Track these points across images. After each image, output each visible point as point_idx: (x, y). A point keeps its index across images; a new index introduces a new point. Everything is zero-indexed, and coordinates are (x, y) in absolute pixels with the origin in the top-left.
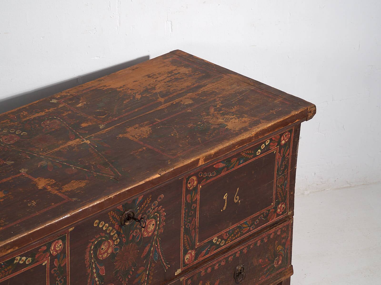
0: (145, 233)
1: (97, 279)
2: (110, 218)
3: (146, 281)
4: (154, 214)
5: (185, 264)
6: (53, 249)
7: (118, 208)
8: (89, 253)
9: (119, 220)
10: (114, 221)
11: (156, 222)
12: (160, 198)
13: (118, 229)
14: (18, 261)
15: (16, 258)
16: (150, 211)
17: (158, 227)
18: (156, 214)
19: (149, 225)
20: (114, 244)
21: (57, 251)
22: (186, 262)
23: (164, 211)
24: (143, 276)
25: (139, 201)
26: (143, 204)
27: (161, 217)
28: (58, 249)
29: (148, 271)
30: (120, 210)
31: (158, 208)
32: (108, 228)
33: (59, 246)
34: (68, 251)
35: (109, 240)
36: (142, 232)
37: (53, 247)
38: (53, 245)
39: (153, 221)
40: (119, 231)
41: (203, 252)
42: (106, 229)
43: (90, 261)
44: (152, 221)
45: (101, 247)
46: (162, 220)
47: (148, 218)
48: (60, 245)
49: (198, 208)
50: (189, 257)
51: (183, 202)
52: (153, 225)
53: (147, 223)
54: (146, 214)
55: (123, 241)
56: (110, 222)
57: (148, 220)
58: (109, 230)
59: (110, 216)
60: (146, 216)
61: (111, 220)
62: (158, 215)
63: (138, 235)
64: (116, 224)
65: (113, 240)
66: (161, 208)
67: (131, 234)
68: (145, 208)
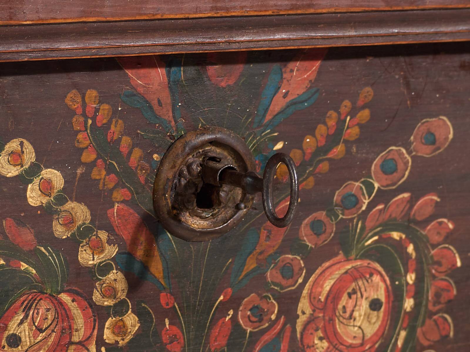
0: (321, 339)
2: (80, 136)
4: (384, 235)
7: (141, 90)
9: (142, 179)
10: (110, 170)
13: (134, 241)
16: (357, 202)
17: (403, 334)
18: (396, 235)
19: (350, 295)
20: (100, 342)
23: (450, 238)
25: (289, 98)
26: (314, 136)
27: (427, 273)
30: (156, 107)
31: (412, 202)
32: (61, 200)
35: (65, 298)
36: (299, 328)
39: (376, 278)
40: (140, 253)
42: (44, 201)
44: (371, 275)
45: (5, 328)
46: (437, 295)
52: (375, 305)
53: (337, 274)
54: (332, 213)
55: (165, 338)
56: (81, 163)
57: (341, 256)
58: (69, 222)
59: (77, 122)
60: (331, 229)
61: (88, 157)
62: (411, 249)
63: (266, 337)
64: (118, 195)
65: (92, 305)
66: (429, 210)
67: (223, 308)
68: (324, 167)
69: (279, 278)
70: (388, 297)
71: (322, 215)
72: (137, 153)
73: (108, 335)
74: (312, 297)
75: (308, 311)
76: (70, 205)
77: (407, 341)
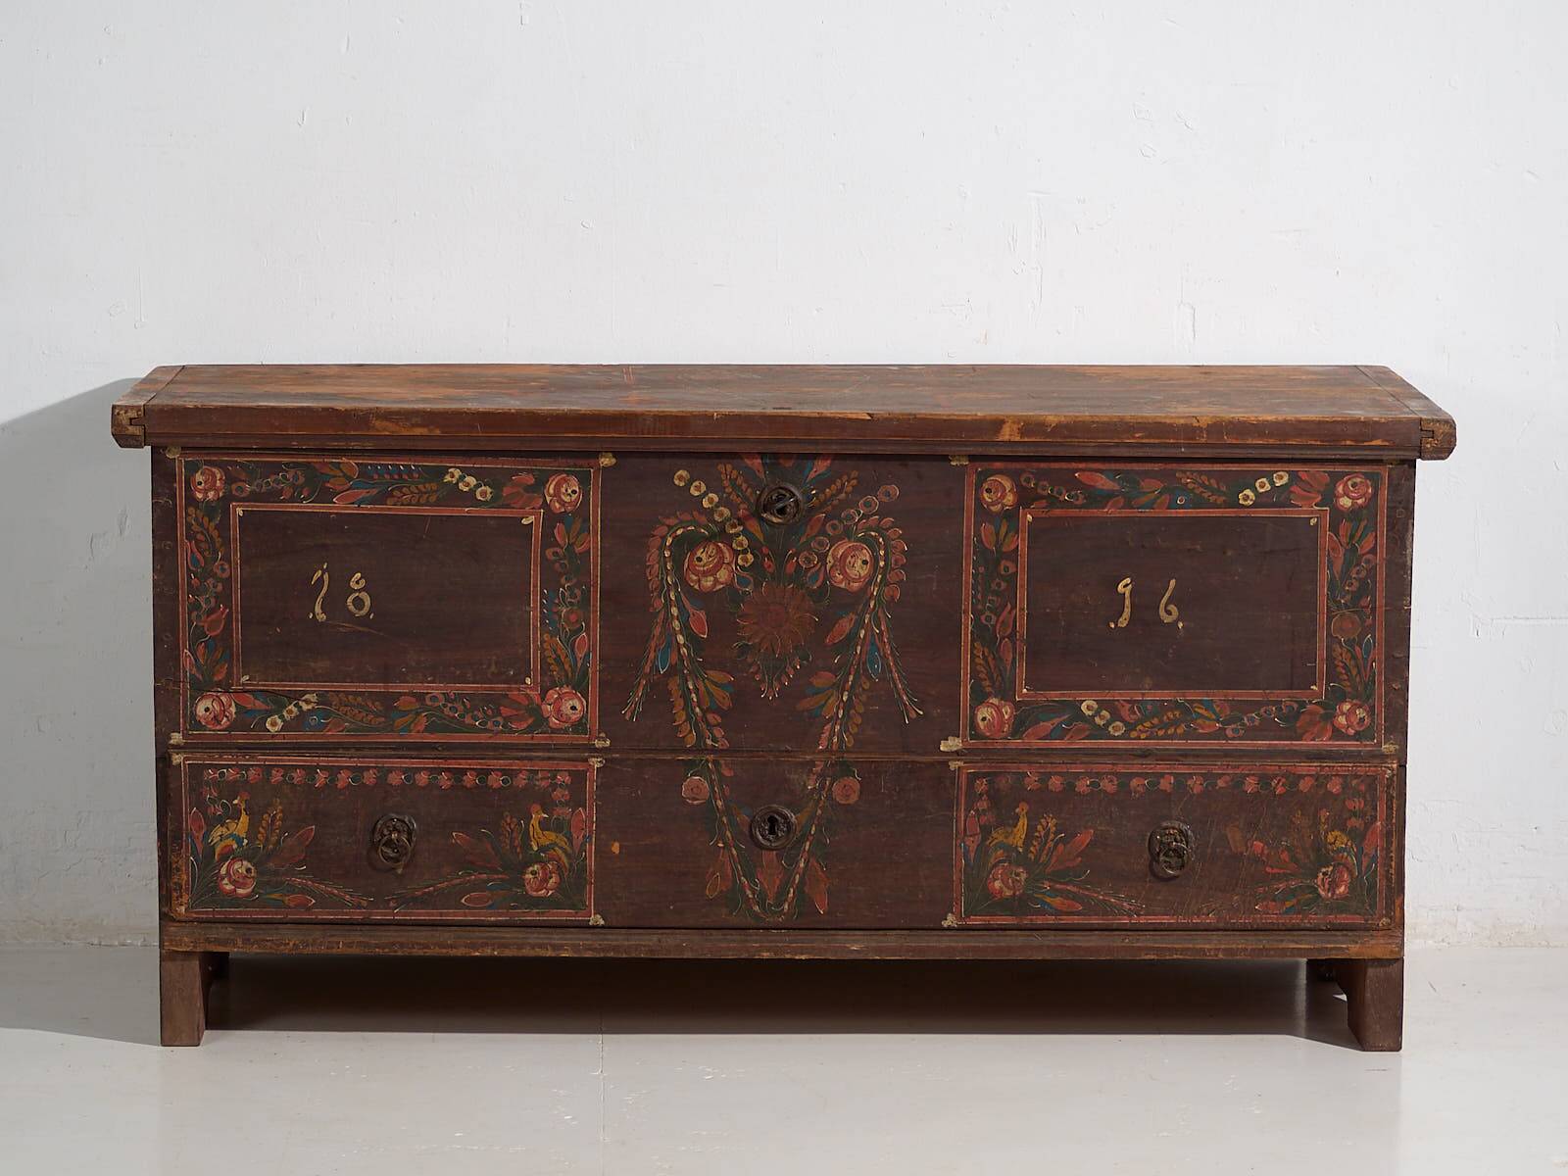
0: (839, 574)
1: (681, 639)
2: (724, 482)
3: (839, 721)
4: (867, 533)
5: (976, 735)
6: (551, 491)
8: (657, 552)
9: (752, 501)
10: (738, 496)
11: (875, 559)
12: (888, 494)
14: (454, 481)
15: (451, 470)
16: (853, 518)
17: (880, 576)
18: (873, 534)
19: (852, 557)
20: (737, 564)
21: (563, 503)
22: (982, 727)
23: (901, 537)
24: (830, 701)
25: (817, 473)
26: (830, 488)
27: (890, 551)
28: (567, 499)
29: (846, 693)
31: (880, 521)
32: (717, 506)
33: (570, 491)
34: (595, 518)
35: (721, 545)
36: (828, 569)
37: (552, 486)
38: (554, 483)
39: (865, 551)
40: (752, 530)
41: (1041, 724)
42: (710, 506)
43: (662, 578)
44: (862, 549)
45: (696, 553)
46: (896, 561)
47: (847, 534)
48: (574, 492)
49: (1022, 579)
50: (993, 718)
51: (968, 537)
52: (865, 562)
53: (845, 547)
54: (841, 521)
55: (766, 566)
56: (724, 492)
57: (846, 540)
58: (721, 515)
59: (723, 477)
60: (841, 527)
61: (728, 490)
62: (881, 540)
63: (813, 570)
64: (742, 506)
65: (733, 549)
66: (890, 524)
67: (792, 556)
68: (835, 502)
69: (817, 546)
70: (871, 560)
71: (836, 522)
72: (749, 490)
73: (739, 561)
74: (834, 557)
75: (832, 561)
76: (721, 508)
77: (881, 579)
